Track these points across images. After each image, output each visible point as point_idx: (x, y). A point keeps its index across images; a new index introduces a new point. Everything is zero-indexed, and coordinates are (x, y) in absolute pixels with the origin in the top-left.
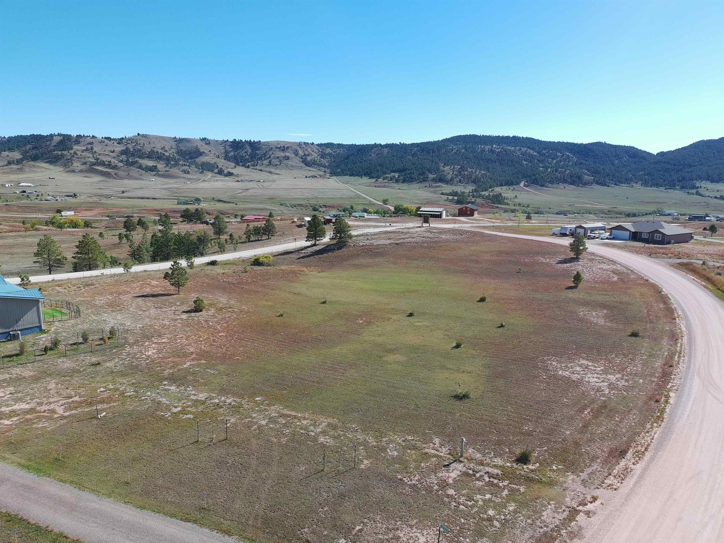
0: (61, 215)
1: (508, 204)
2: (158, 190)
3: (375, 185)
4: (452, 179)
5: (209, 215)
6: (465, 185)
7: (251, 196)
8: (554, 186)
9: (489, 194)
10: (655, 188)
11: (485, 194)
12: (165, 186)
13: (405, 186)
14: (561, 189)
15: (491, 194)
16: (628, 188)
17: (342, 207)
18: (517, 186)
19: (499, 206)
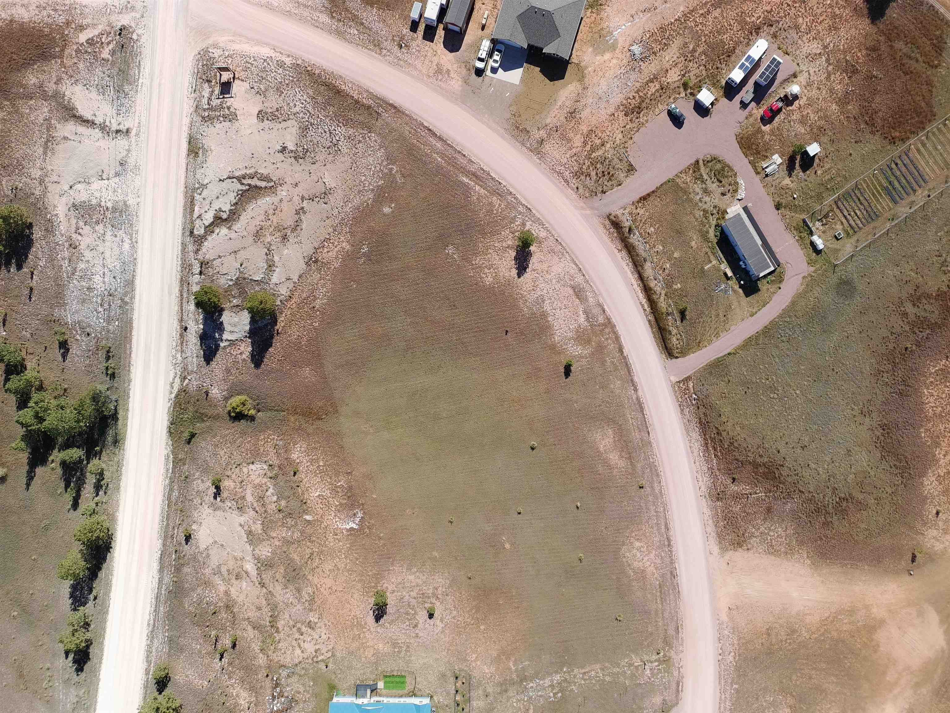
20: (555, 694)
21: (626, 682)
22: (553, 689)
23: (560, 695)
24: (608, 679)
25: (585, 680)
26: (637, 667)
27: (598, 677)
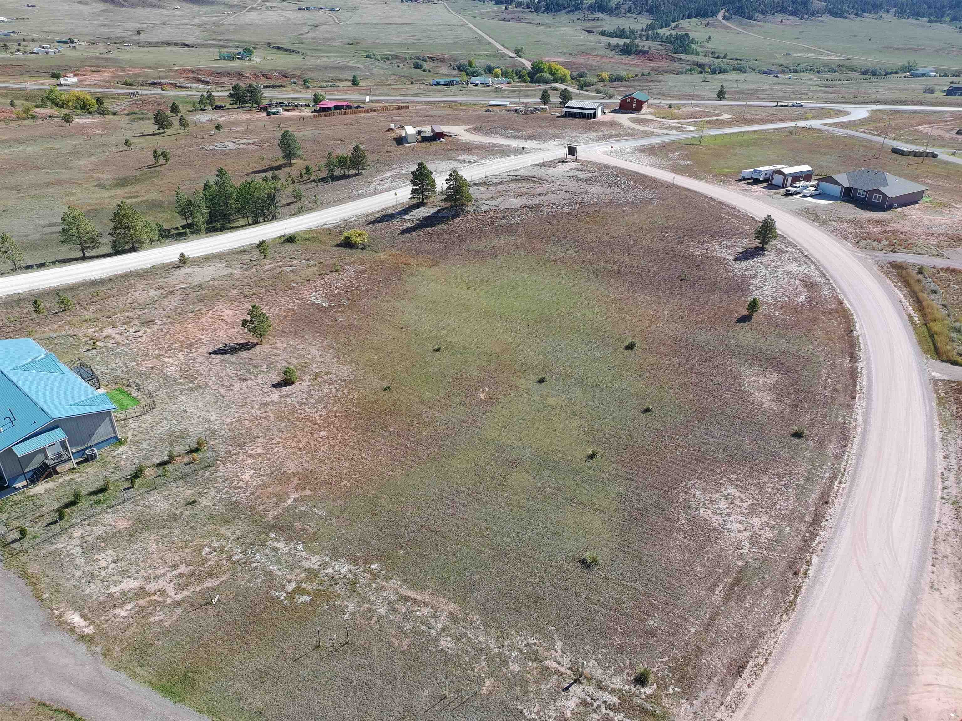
0: (58, 82)
1: (697, 53)
2: (188, 26)
3: (504, 15)
4: (618, 7)
5: (267, 78)
6: (636, 16)
7: (323, 39)
8: (766, 18)
9: (671, 34)
10: (914, 21)
11: (664, 34)
12: (197, 20)
13: (547, 18)
14: (776, 23)
15: (674, 33)
16: (874, 20)
17: (455, 61)
18: (714, 18)
19: (684, 56)
20: (299, 590)
21: (488, 683)
22: (307, 580)
23: (307, 598)
24: (446, 643)
25: (392, 610)
26: (547, 672)
27: (427, 625)
